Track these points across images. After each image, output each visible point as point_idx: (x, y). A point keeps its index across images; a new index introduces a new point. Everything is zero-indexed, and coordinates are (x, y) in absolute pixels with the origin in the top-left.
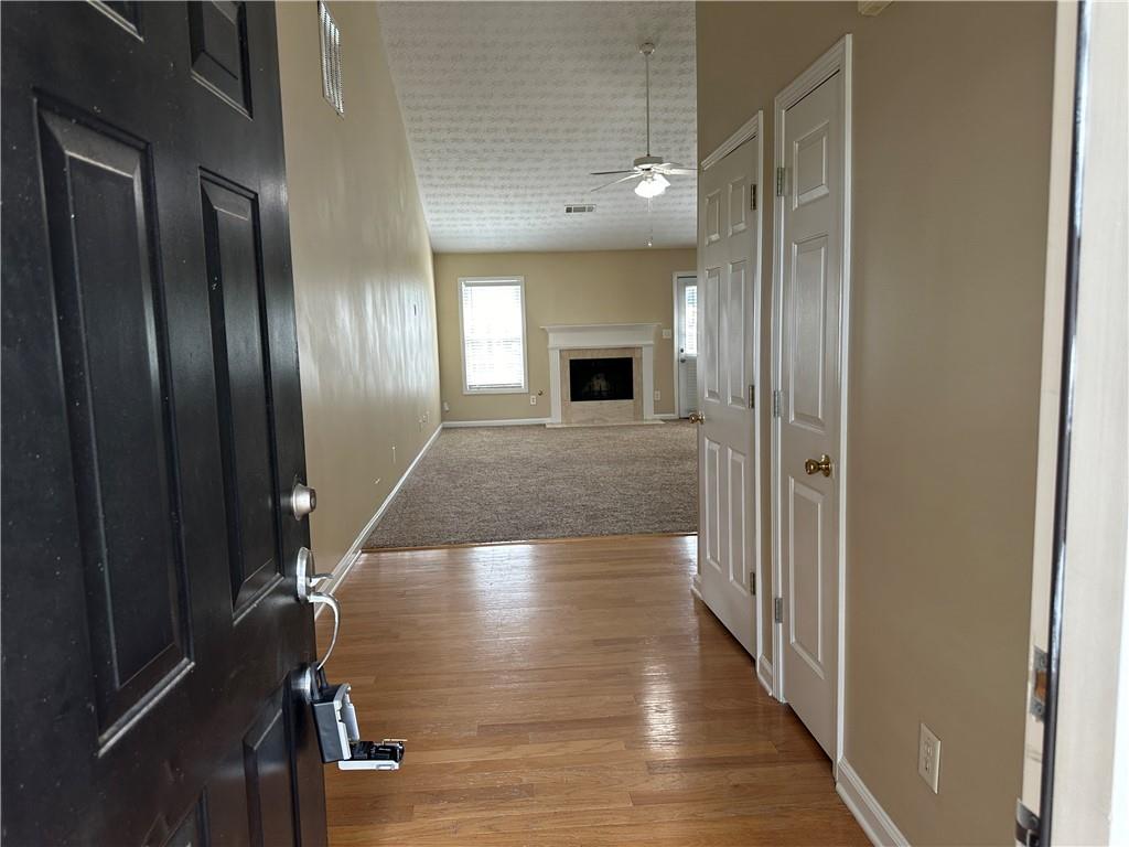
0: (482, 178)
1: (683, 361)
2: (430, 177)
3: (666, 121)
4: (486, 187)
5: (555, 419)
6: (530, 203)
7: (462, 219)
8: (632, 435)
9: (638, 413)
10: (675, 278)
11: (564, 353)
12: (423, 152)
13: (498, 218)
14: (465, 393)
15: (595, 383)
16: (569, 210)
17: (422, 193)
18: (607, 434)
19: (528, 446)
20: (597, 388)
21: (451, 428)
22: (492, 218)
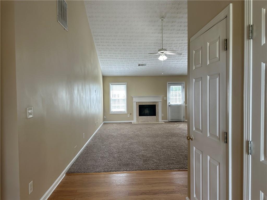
0: (116, 56)
1: (170, 106)
2: (101, 55)
3: (167, 40)
4: (117, 58)
5: (134, 121)
6: (129, 63)
7: (110, 67)
8: (156, 127)
9: (157, 120)
10: (167, 84)
11: (137, 103)
12: (99, 48)
13: (120, 67)
14: (110, 113)
15: (146, 111)
16: (139, 65)
17: (99, 60)
18: (149, 126)
19: (127, 130)
20: (146, 113)
21: (106, 123)
22: (118, 67)
